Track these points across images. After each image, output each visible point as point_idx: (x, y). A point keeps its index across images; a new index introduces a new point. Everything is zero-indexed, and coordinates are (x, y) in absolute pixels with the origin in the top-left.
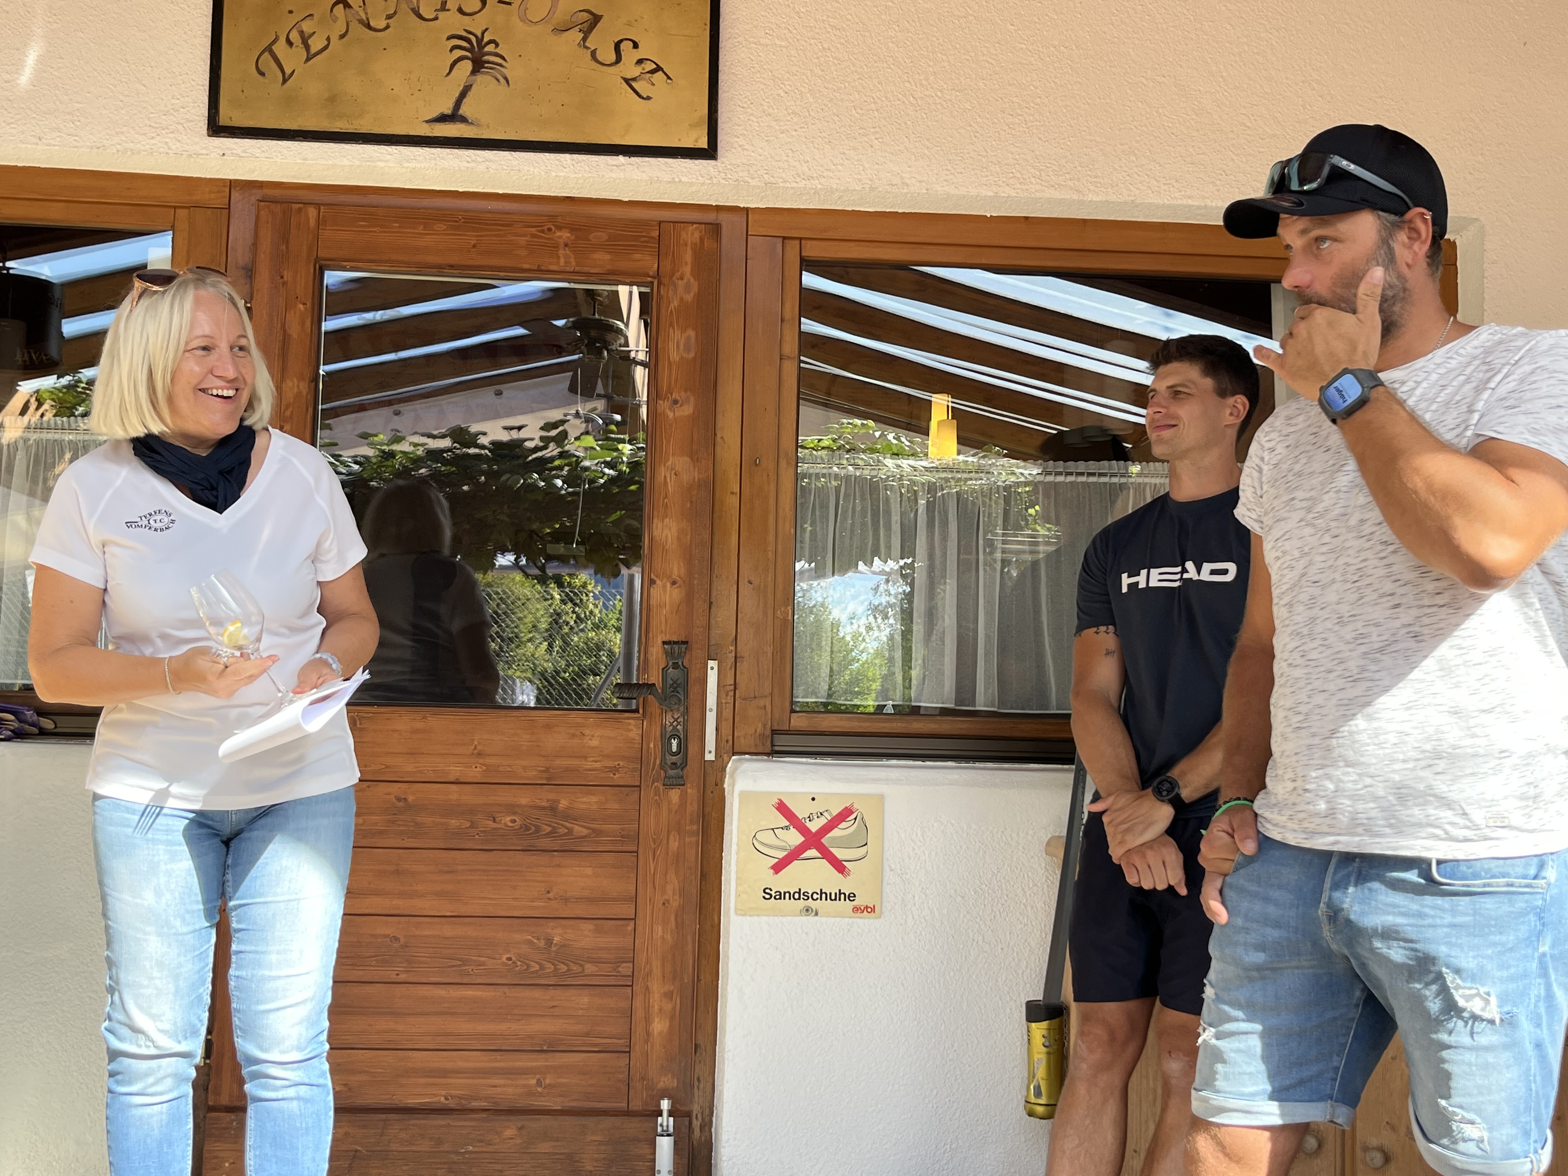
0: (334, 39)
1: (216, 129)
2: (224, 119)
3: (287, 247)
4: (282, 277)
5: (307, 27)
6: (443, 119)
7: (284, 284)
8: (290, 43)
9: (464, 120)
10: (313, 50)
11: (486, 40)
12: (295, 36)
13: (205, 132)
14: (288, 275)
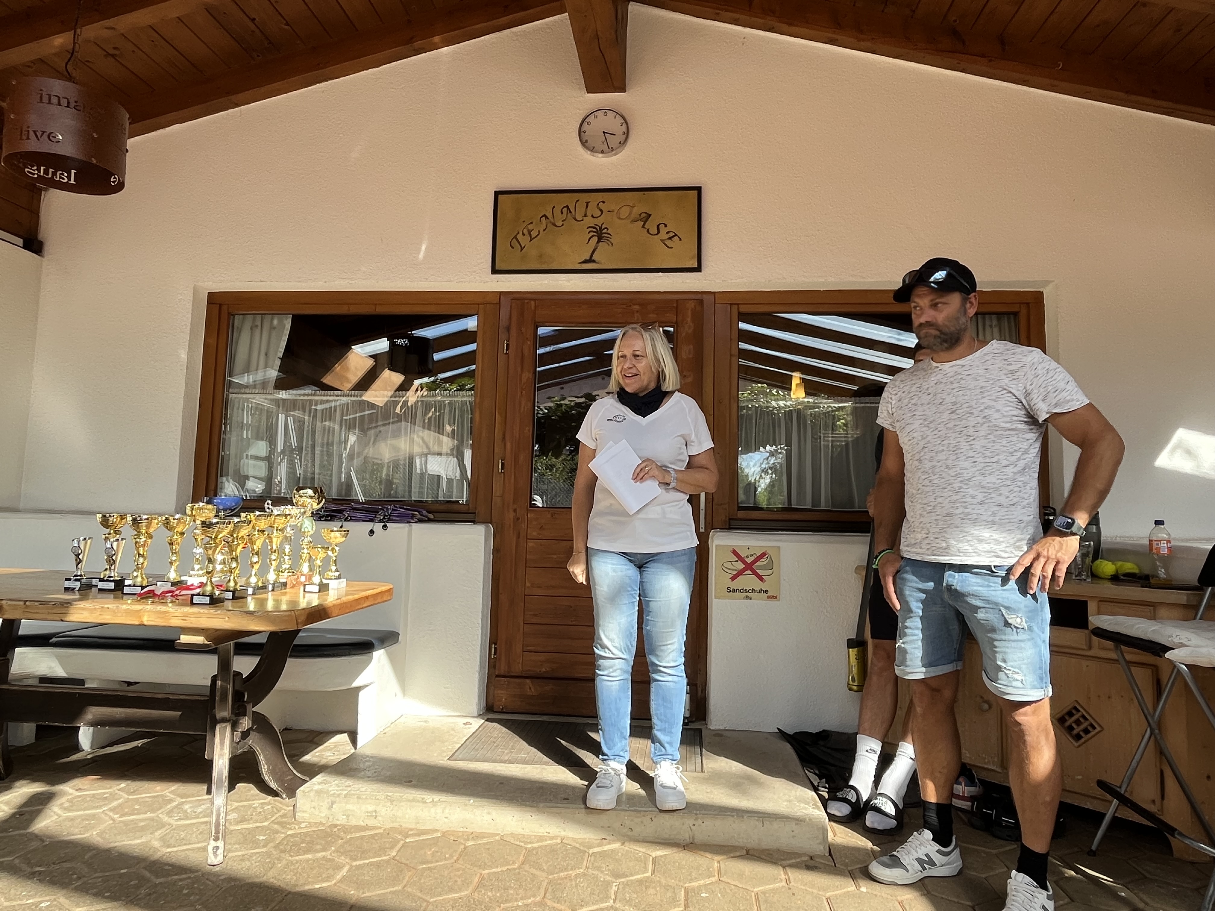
0: (541, 231)
1: (495, 271)
2: (497, 268)
3: (523, 318)
5: (530, 227)
6: (586, 262)
8: (524, 234)
9: (594, 261)
10: (533, 236)
11: (603, 227)
12: (525, 231)
13: (490, 272)
14: (523, 330)
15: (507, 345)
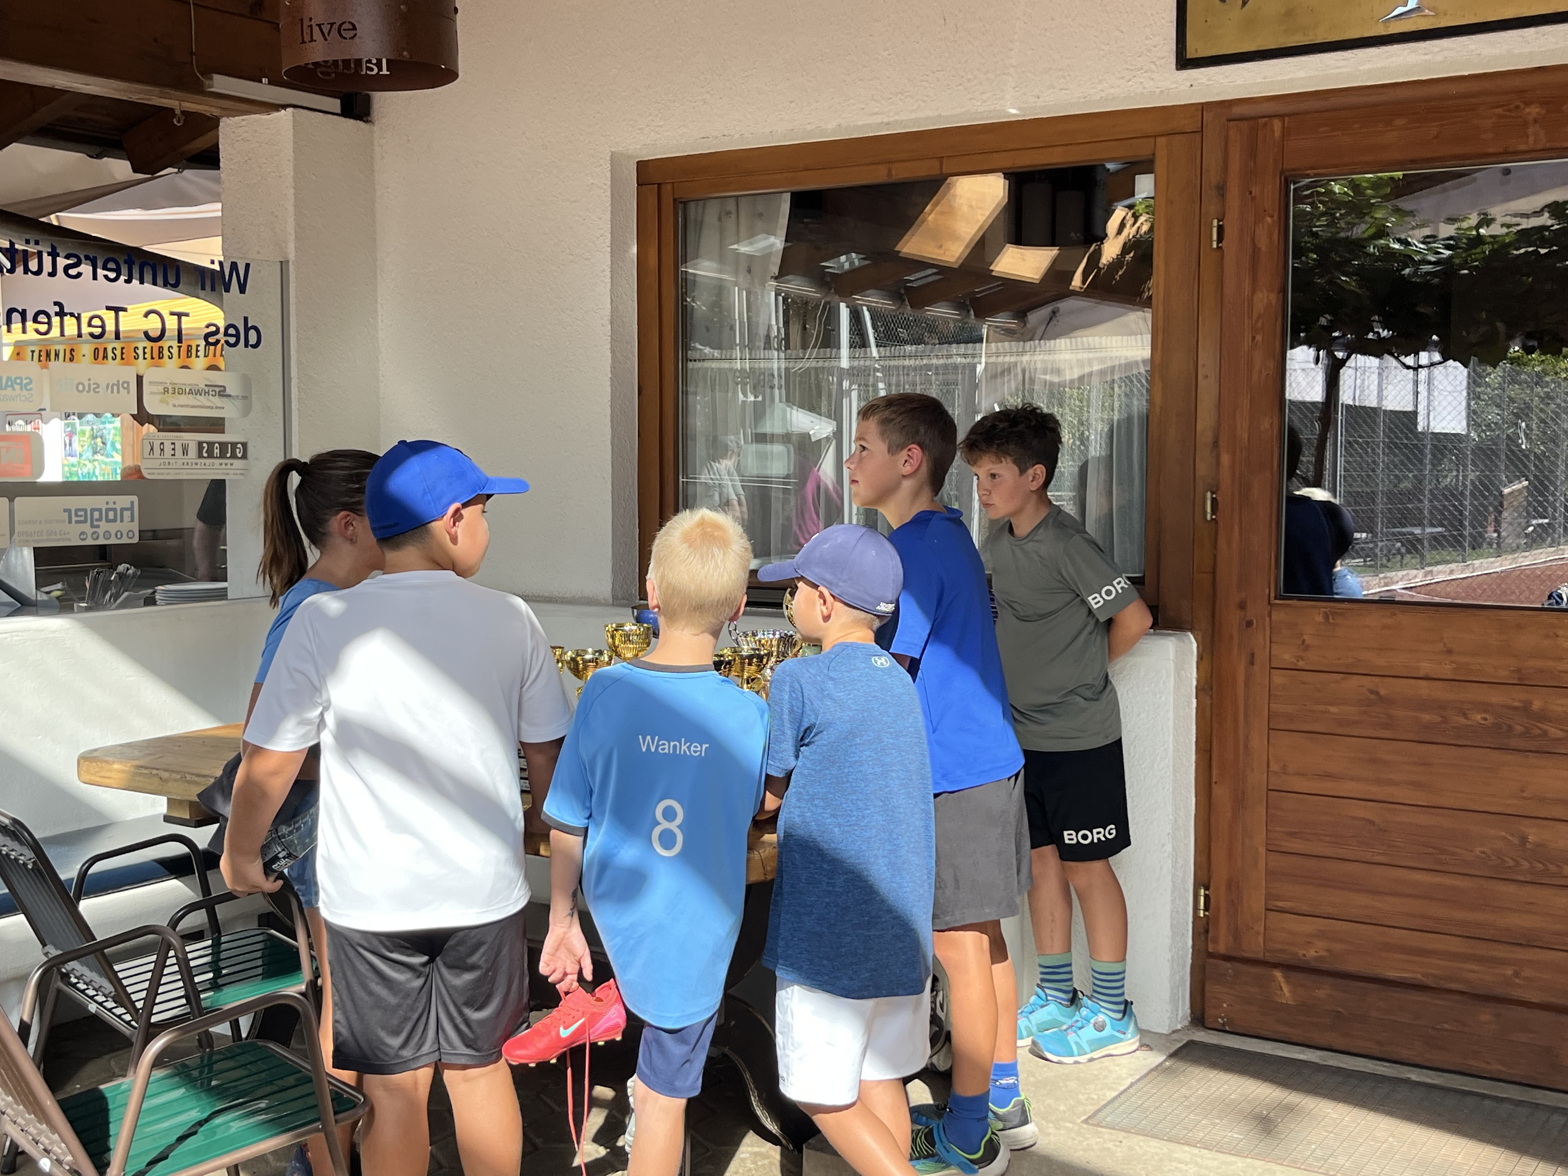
1: (1184, 62)
2: (1191, 54)
3: (1255, 163)
4: (1251, 193)
7: (1253, 199)
13: (1174, 67)
14: (1256, 191)
15: (1220, 229)
